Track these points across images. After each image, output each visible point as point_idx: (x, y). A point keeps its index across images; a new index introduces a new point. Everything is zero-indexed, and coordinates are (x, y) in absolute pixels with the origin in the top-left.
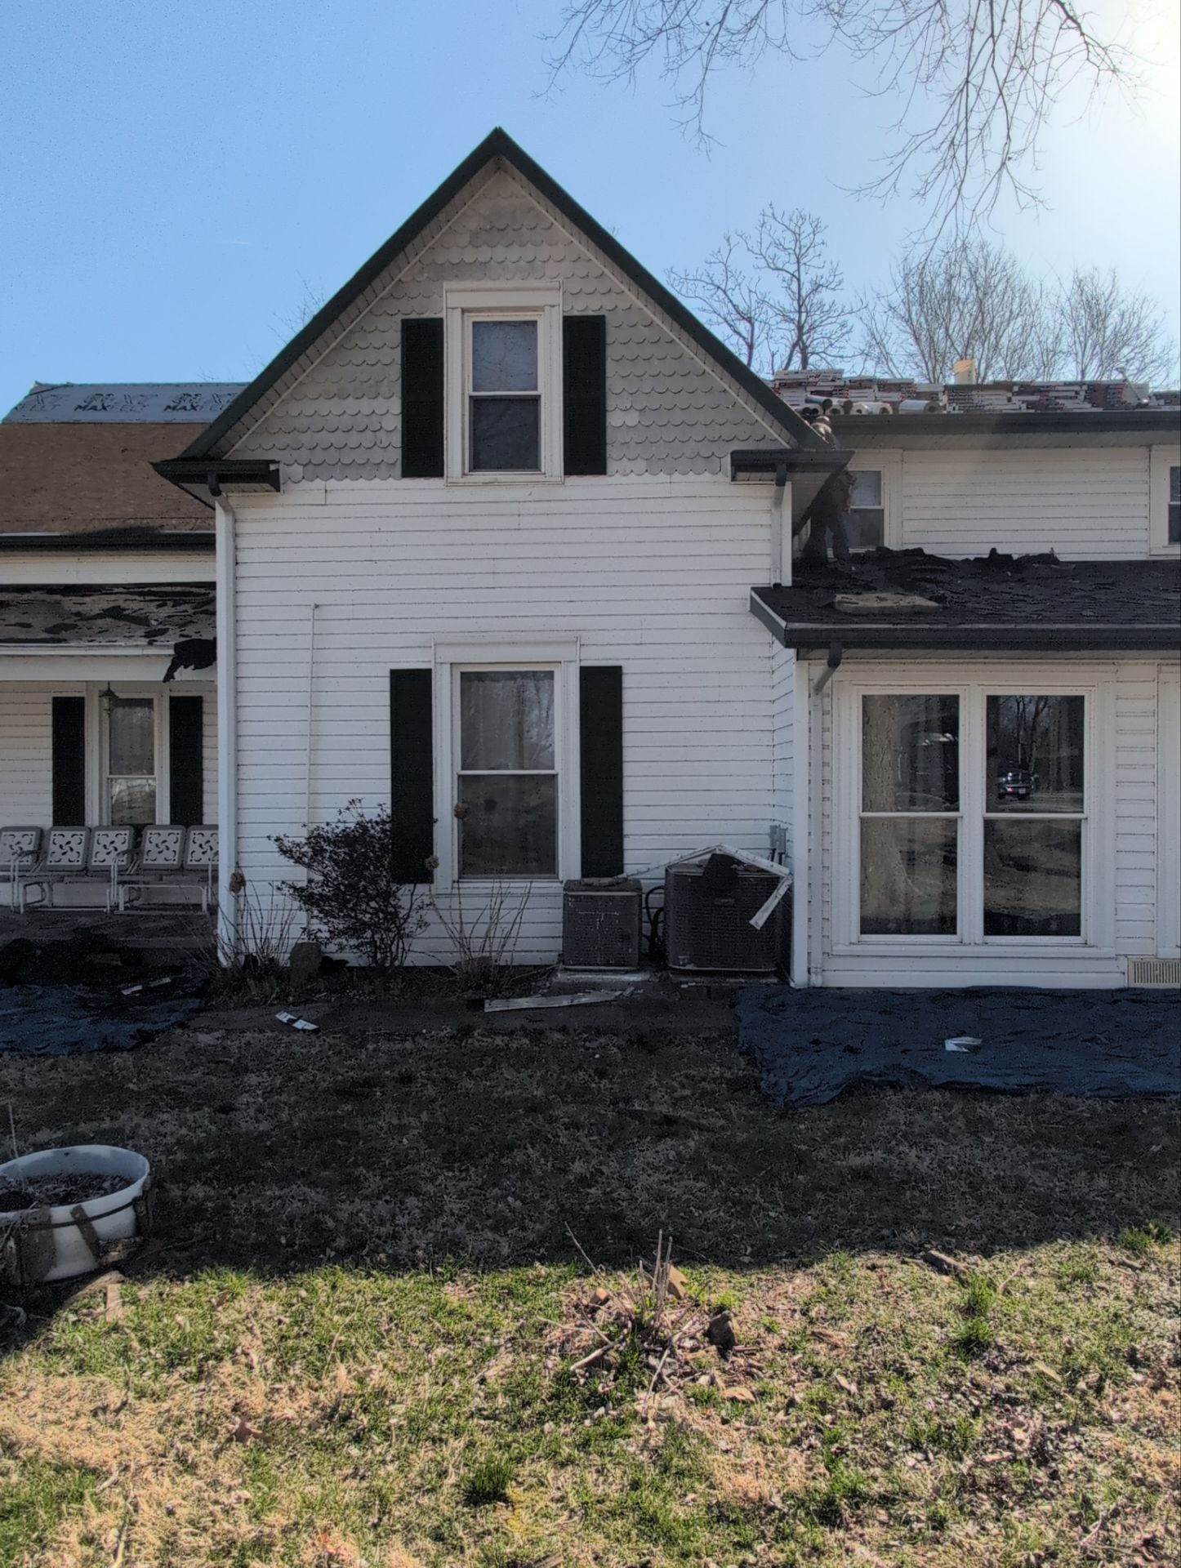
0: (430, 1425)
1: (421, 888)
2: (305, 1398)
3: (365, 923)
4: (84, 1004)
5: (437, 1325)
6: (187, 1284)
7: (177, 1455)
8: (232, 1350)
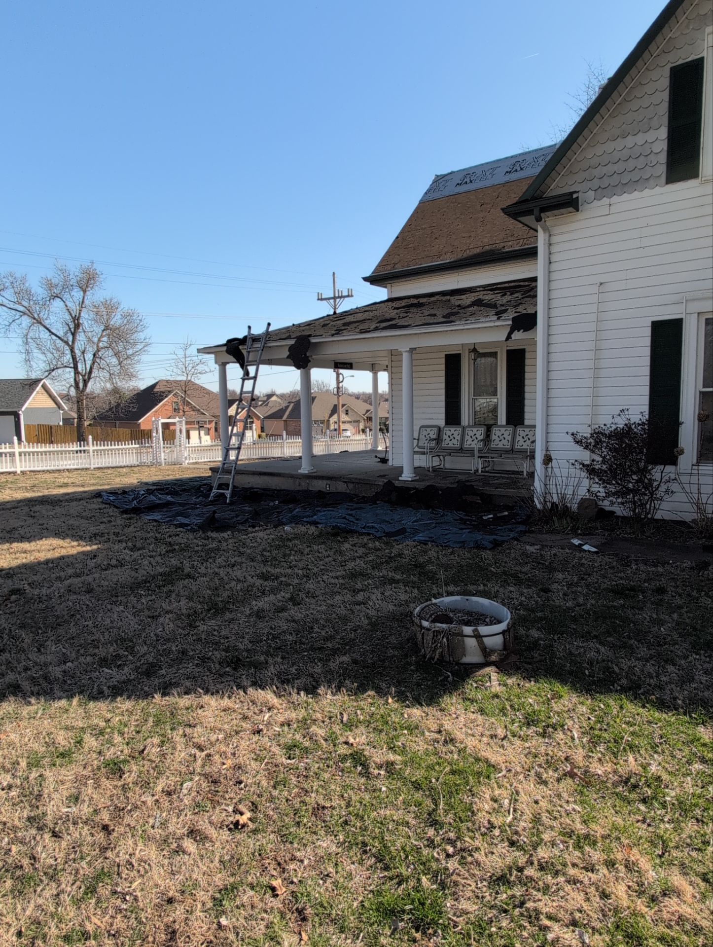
0: (695, 810)
1: (669, 468)
2: (609, 767)
3: (628, 489)
4: (463, 521)
5: (694, 749)
6: (533, 683)
7: (536, 773)
8: (562, 726)
